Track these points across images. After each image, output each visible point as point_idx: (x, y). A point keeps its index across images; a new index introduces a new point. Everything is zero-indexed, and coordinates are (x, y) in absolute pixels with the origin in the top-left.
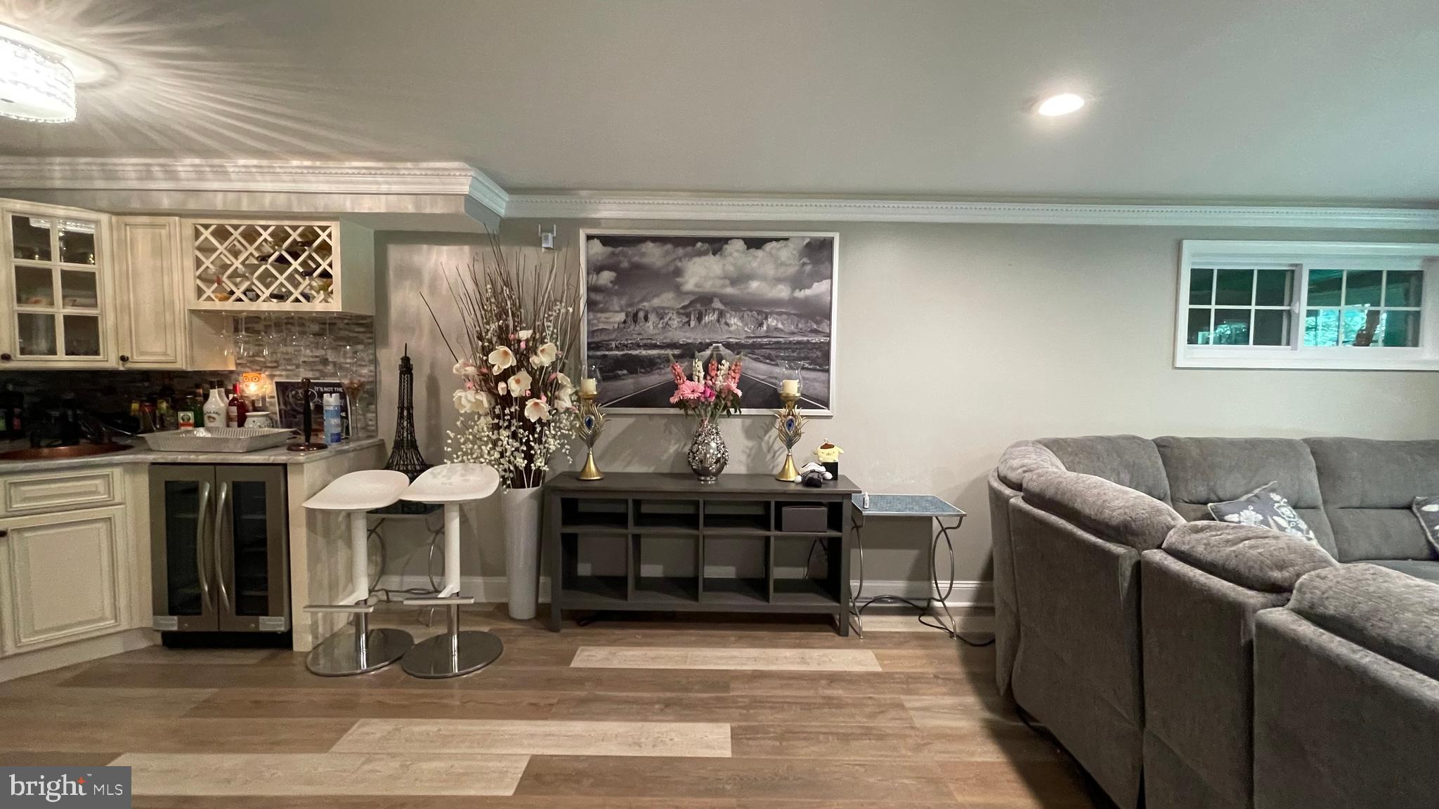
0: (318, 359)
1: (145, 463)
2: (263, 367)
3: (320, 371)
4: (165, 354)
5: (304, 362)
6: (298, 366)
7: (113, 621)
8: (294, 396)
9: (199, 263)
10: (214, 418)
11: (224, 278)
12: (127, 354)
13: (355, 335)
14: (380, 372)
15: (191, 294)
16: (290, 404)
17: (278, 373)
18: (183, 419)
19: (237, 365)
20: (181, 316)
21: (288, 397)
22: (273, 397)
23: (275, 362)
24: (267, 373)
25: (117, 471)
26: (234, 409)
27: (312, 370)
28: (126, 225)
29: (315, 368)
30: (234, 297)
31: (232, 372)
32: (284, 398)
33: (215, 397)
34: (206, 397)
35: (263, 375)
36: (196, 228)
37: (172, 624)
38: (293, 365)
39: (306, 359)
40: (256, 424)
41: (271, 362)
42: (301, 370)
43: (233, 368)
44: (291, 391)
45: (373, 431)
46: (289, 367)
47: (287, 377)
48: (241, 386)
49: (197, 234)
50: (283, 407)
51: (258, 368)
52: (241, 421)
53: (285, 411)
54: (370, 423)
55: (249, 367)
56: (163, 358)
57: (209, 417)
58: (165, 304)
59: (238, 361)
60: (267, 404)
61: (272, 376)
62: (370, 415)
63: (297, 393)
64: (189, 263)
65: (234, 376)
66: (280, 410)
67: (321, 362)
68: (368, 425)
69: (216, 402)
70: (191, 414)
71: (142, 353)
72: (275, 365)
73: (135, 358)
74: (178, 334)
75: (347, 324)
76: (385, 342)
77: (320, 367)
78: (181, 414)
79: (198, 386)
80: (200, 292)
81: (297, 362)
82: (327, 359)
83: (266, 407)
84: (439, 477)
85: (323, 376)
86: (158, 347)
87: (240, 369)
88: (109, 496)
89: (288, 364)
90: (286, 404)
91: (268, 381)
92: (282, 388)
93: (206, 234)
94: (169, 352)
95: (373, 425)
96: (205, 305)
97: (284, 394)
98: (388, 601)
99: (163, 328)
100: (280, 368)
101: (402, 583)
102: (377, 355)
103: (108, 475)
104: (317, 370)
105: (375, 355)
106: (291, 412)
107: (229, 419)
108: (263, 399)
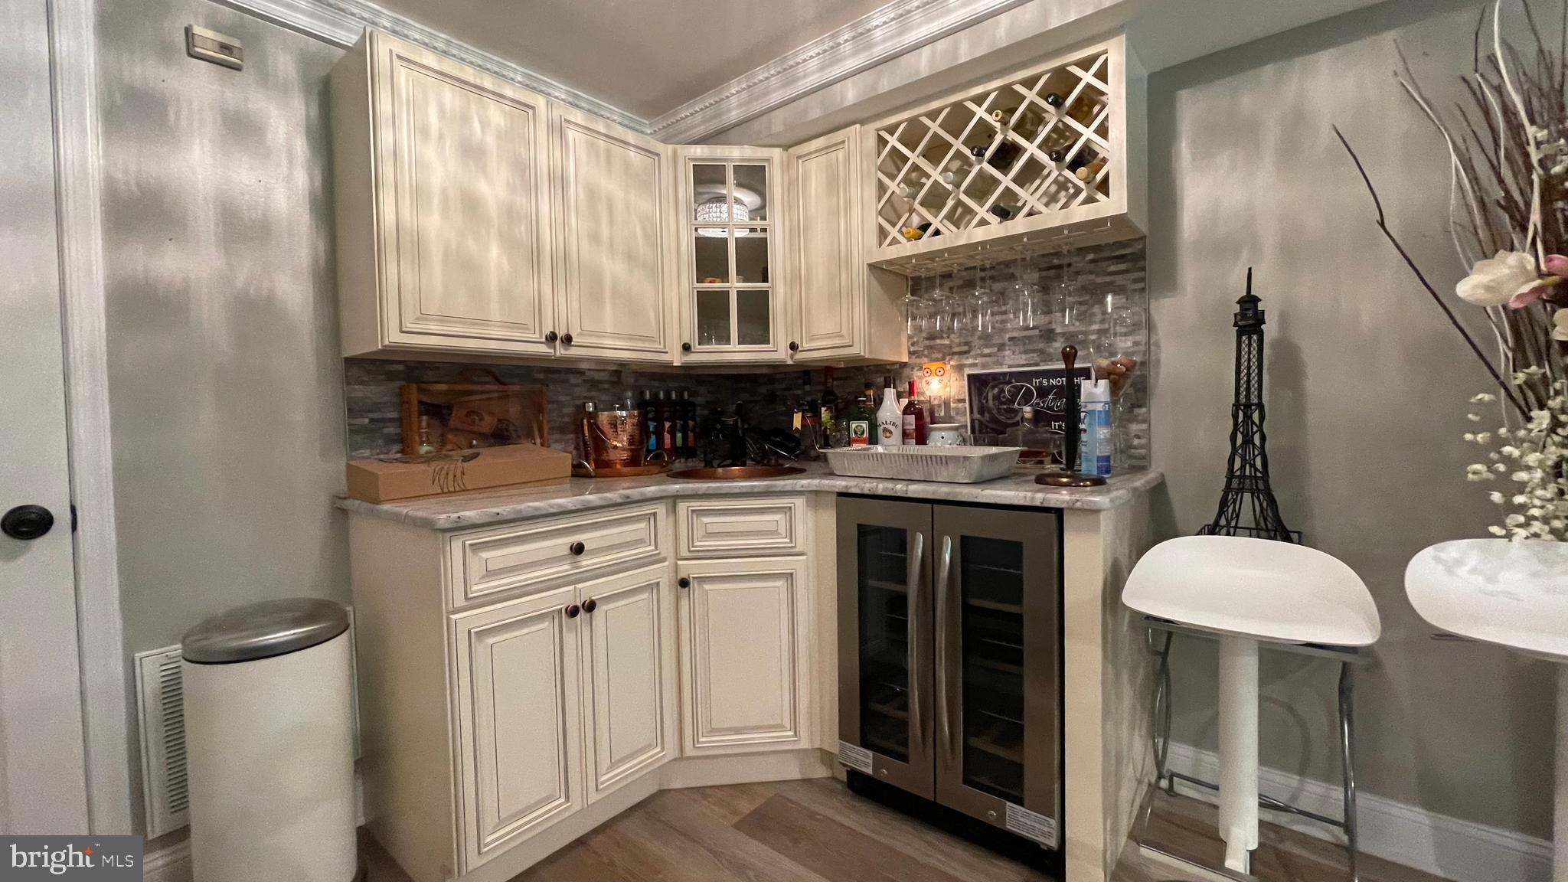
0: (1036, 332)
1: (832, 492)
2: (947, 353)
3: (1041, 352)
4: (840, 335)
5: (1011, 339)
6: (1001, 347)
7: (792, 733)
8: (996, 398)
9: (882, 188)
10: (891, 432)
11: (917, 206)
12: (797, 341)
13: (1108, 279)
14: (1157, 345)
15: (873, 237)
16: (990, 411)
17: (970, 361)
18: (856, 433)
19: (911, 353)
20: (860, 272)
21: (986, 398)
22: (963, 401)
23: (966, 344)
24: (952, 363)
25: (799, 503)
26: (911, 419)
27: (1025, 352)
28: (799, 157)
29: (1030, 347)
30: (931, 230)
31: (904, 365)
32: (980, 401)
33: (890, 399)
34: (879, 401)
35: (948, 367)
36: (879, 135)
37: (864, 761)
38: (994, 346)
39: (1015, 334)
40: (942, 441)
41: (959, 345)
42: (1007, 353)
43: (905, 359)
44: (993, 388)
45: (1143, 458)
46: (986, 351)
47: (984, 366)
48: (920, 385)
49: (882, 142)
50: (977, 416)
51: (940, 356)
52: (921, 438)
53: (980, 422)
54: (1136, 442)
55: (926, 356)
56: (837, 342)
57: (885, 430)
58: (840, 260)
59: (912, 349)
60: (953, 413)
61: (960, 368)
62: (1135, 427)
63: (1002, 391)
64: (871, 191)
65: (906, 371)
66: (972, 421)
67: (1041, 336)
68: (1131, 447)
69: (891, 408)
70: (865, 425)
71: (812, 339)
72: (966, 348)
73: (804, 345)
74: (856, 301)
75: (1093, 261)
76: (1169, 282)
77: (1041, 345)
78: (854, 425)
79: (868, 386)
80: (882, 233)
81: (1000, 341)
82: (1052, 331)
83: (951, 417)
84: (1463, 571)
85: (1045, 361)
86: (830, 327)
87: (914, 360)
88: (791, 541)
89: (987, 347)
90: (981, 411)
91: (954, 376)
92: (978, 383)
93: (893, 141)
94: (844, 332)
95: (1142, 447)
96: (890, 253)
97: (980, 394)
98: (1170, 790)
99: (836, 296)
100: (972, 353)
101: (1197, 762)
102: (1152, 312)
103: (790, 508)
104: (1034, 351)
105: (1147, 311)
106: (990, 425)
107: (905, 435)
108: (947, 403)
